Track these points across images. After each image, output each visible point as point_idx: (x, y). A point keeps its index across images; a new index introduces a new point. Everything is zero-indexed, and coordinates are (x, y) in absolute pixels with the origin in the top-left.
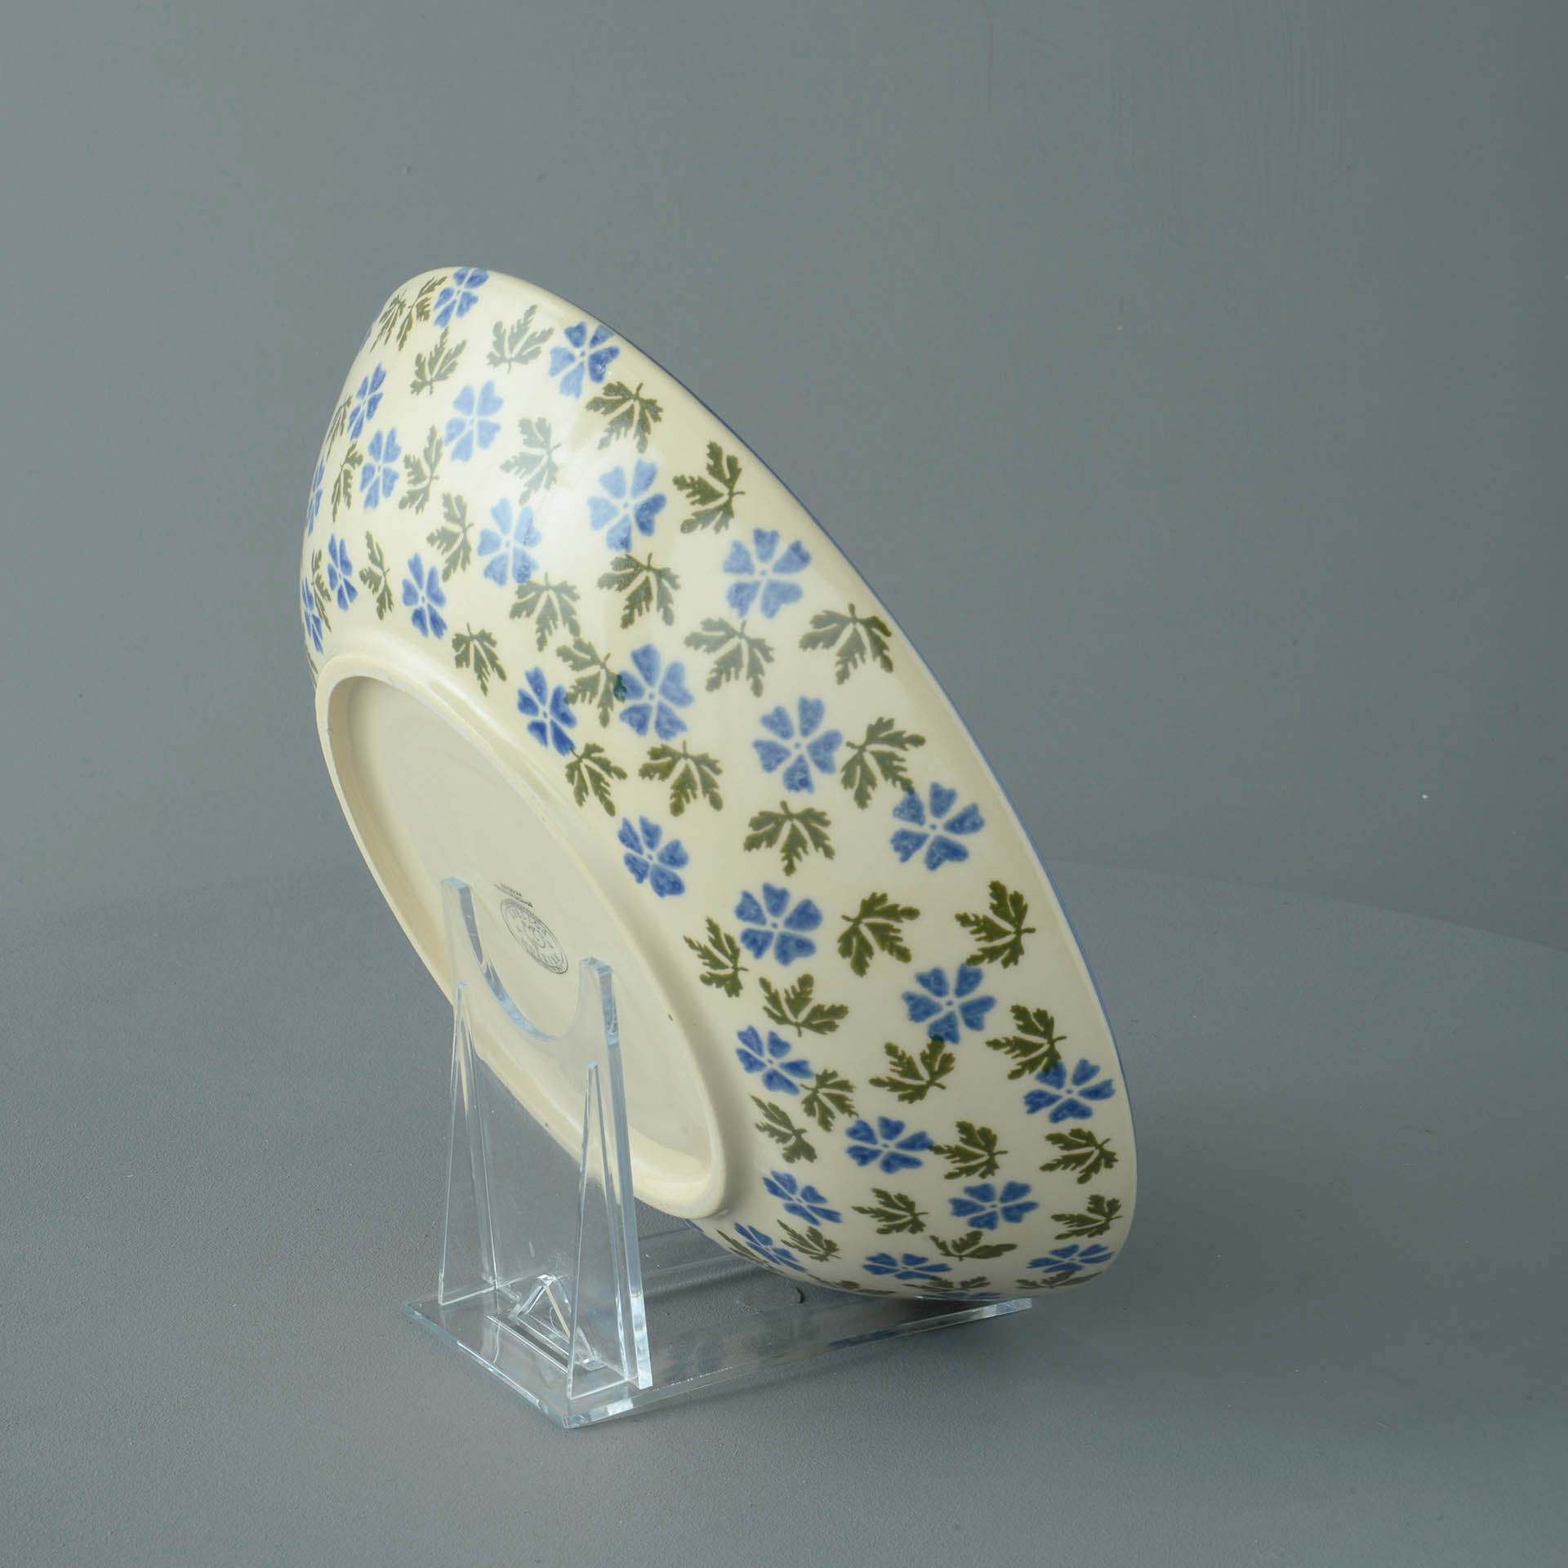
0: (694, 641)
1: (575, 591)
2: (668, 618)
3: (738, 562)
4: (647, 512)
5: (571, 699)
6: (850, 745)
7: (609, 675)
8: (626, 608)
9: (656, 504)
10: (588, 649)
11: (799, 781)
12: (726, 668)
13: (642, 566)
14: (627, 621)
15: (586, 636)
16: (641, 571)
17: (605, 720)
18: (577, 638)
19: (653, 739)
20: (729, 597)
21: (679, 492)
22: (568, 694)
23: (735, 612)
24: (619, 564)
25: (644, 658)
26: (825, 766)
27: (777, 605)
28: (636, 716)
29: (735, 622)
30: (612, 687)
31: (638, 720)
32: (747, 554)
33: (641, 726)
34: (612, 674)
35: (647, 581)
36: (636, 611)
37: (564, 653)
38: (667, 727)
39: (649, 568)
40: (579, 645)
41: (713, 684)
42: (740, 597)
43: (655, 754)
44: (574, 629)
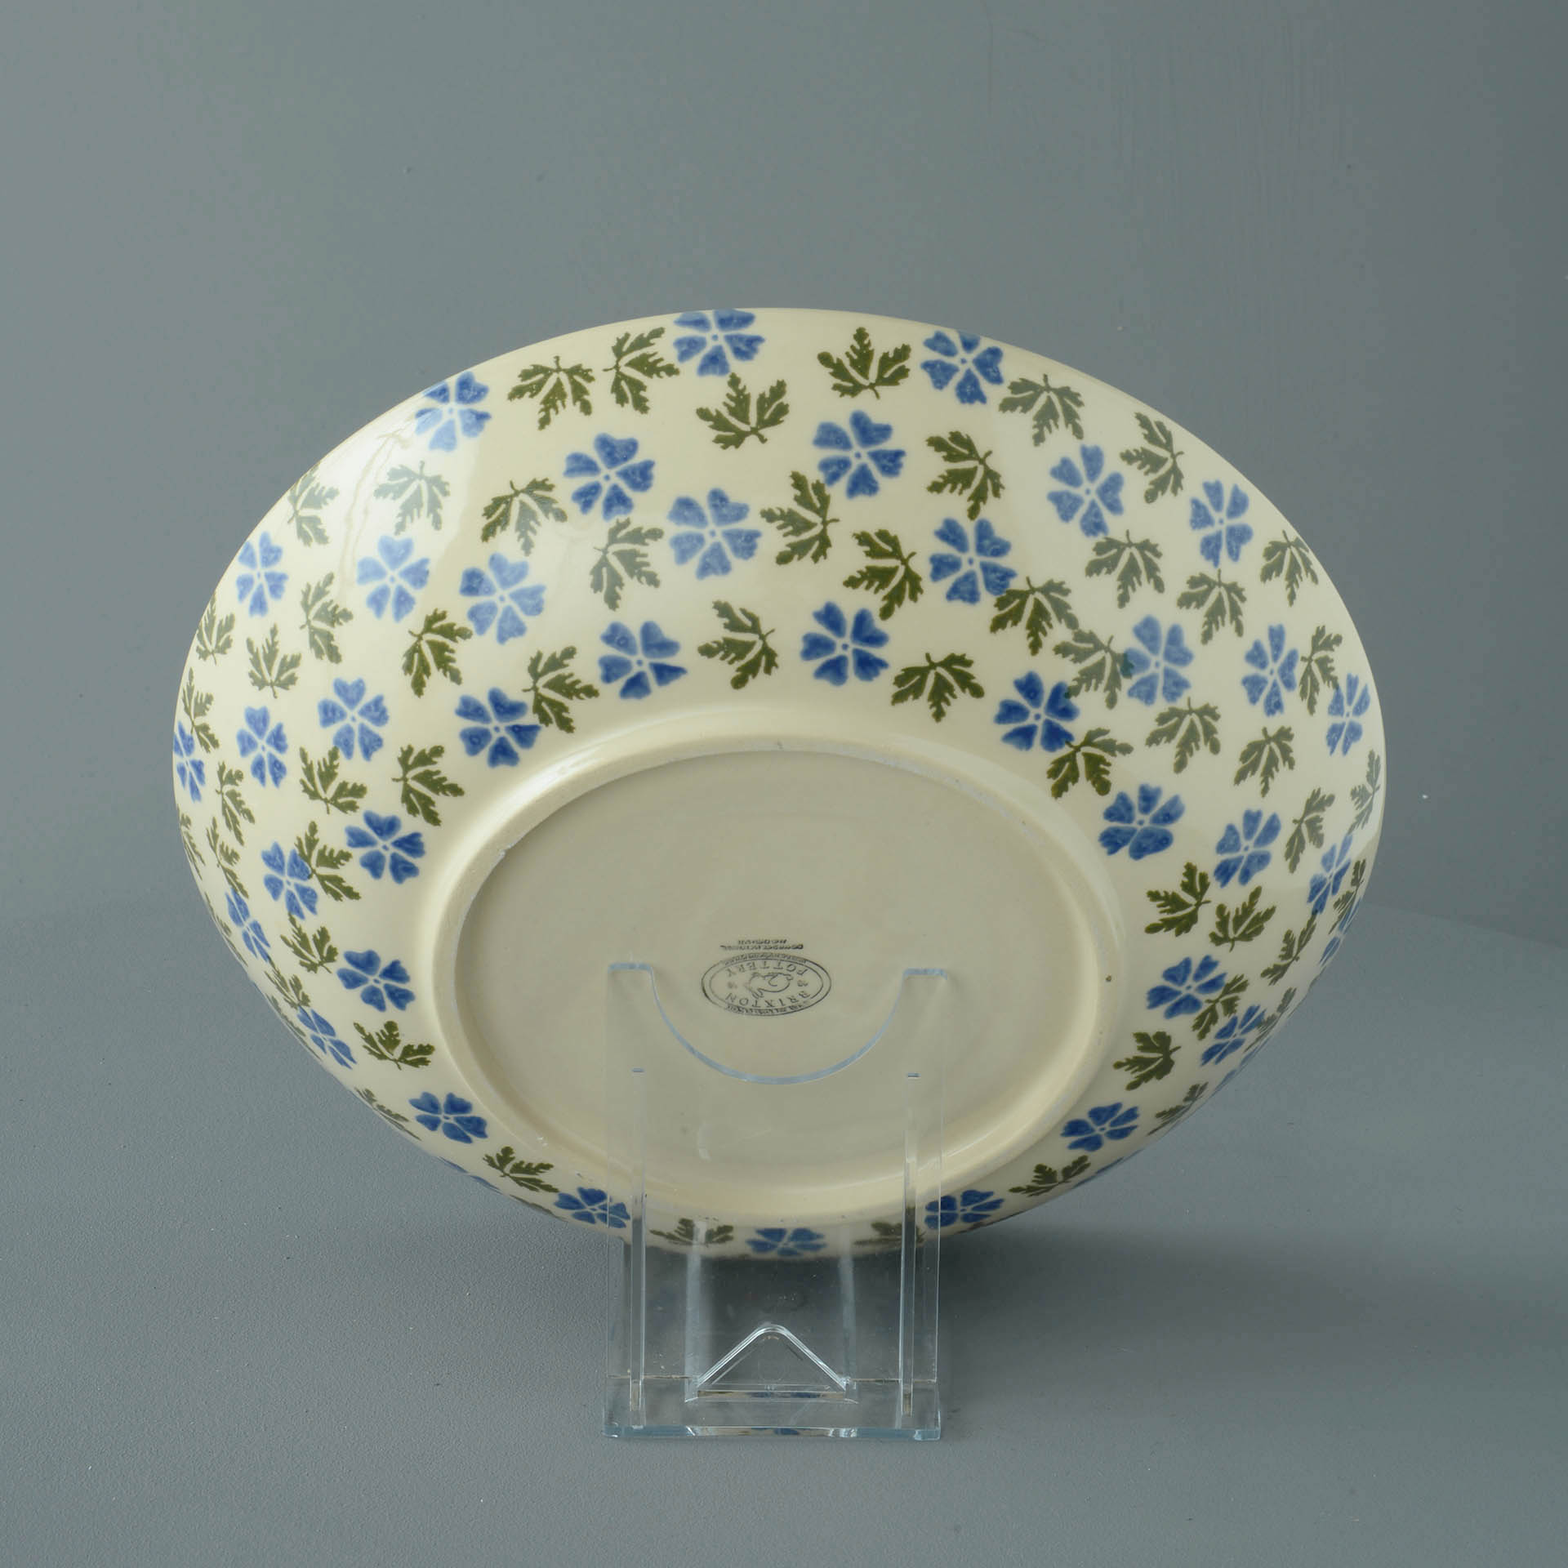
0: (1185, 601)
1: (1064, 586)
2: (1159, 586)
3: (1200, 517)
4: (1110, 493)
5: (1075, 691)
6: (1303, 659)
7: (1115, 657)
8: (1120, 587)
9: (1115, 482)
10: (1091, 638)
11: (1274, 706)
12: (1213, 618)
13: (1123, 544)
14: (1123, 600)
15: (1085, 626)
16: (1124, 549)
17: (1112, 702)
18: (1076, 631)
19: (1161, 705)
20: (1202, 552)
21: (1130, 467)
22: (1069, 688)
23: (1211, 563)
24: (1100, 549)
25: (1147, 630)
26: (1289, 685)
27: (1238, 548)
28: (1144, 688)
29: (1212, 574)
30: (1118, 667)
31: (1145, 692)
32: (1204, 508)
33: (1148, 698)
34: (1119, 655)
35: (1132, 556)
36: (1130, 588)
37: (1062, 650)
38: (1174, 689)
39: (1130, 544)
40: (1080, 637)
41: (1207, 637)
42: (1210, 549)
43: (1162, 719)
44: (1072, 622)
